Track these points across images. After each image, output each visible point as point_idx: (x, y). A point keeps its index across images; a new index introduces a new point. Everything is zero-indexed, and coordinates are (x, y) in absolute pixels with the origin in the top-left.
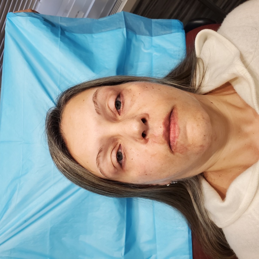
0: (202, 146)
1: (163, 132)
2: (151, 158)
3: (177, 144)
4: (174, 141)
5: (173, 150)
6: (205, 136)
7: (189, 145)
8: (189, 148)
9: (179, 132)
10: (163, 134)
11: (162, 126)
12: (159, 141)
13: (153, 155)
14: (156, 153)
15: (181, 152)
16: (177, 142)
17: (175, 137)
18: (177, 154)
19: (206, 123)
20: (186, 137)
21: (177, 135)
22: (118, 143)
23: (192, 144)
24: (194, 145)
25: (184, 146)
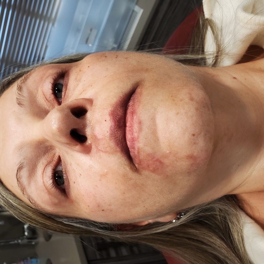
0: (191, 157)
1: (111, 129)
2: (100, 180)
3: (138, 152)
4: (134, 148)
5: (136, 165)
6: (194, 135)
7: (166, 156)
8: (166, 161)
9: (140, 129)
10: (111, 134)
11: (108, 118)
12: (106, 148)
13: (103, 176)
14: (107, 172)
15: (151, 169)
16: (139, 148)
17: (133, 140)
18: (146, 173)
19: (197, 109)
20: (156, 139)
21: (135, 135)
22: (56, 154)
23: (170, 152)
24: (174, 156)
25: (154, 157)
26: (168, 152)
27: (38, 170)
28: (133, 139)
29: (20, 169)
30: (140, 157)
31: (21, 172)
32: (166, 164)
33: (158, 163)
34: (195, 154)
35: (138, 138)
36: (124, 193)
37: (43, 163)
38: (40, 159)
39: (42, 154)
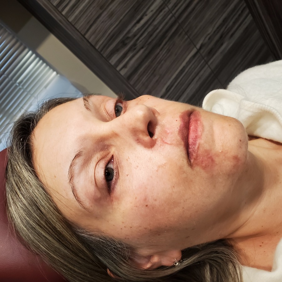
0: (236, 158)
1: (180, 126)
3: (198, 148)
4: (194, 144)
5: (192, 161)
6: (241, 141)
7: (217, 155)
8: (217, 160)
9: (203, 130)
10: (180, 130)
11: (179, 119)
15: (204, 165)
16: (199, 144)
18: (198, 169)
20: (213, 141)
21: (199, 133)
22: (110, 153)
23: (222, 152)
24: (224, 155)
25: (209, 154)
26: (220, 151)
27: (92, 162)
28: (197, 136)
29: (77, 156)
30: (198, 153)
31: (77, 159)
32: (216, 163)
33: (210, 160)
34: (239, 156)
35: (201, 136)
36: (174, 187)
37: (98, 158)
38: (96, 154)
39: (99, 151)
